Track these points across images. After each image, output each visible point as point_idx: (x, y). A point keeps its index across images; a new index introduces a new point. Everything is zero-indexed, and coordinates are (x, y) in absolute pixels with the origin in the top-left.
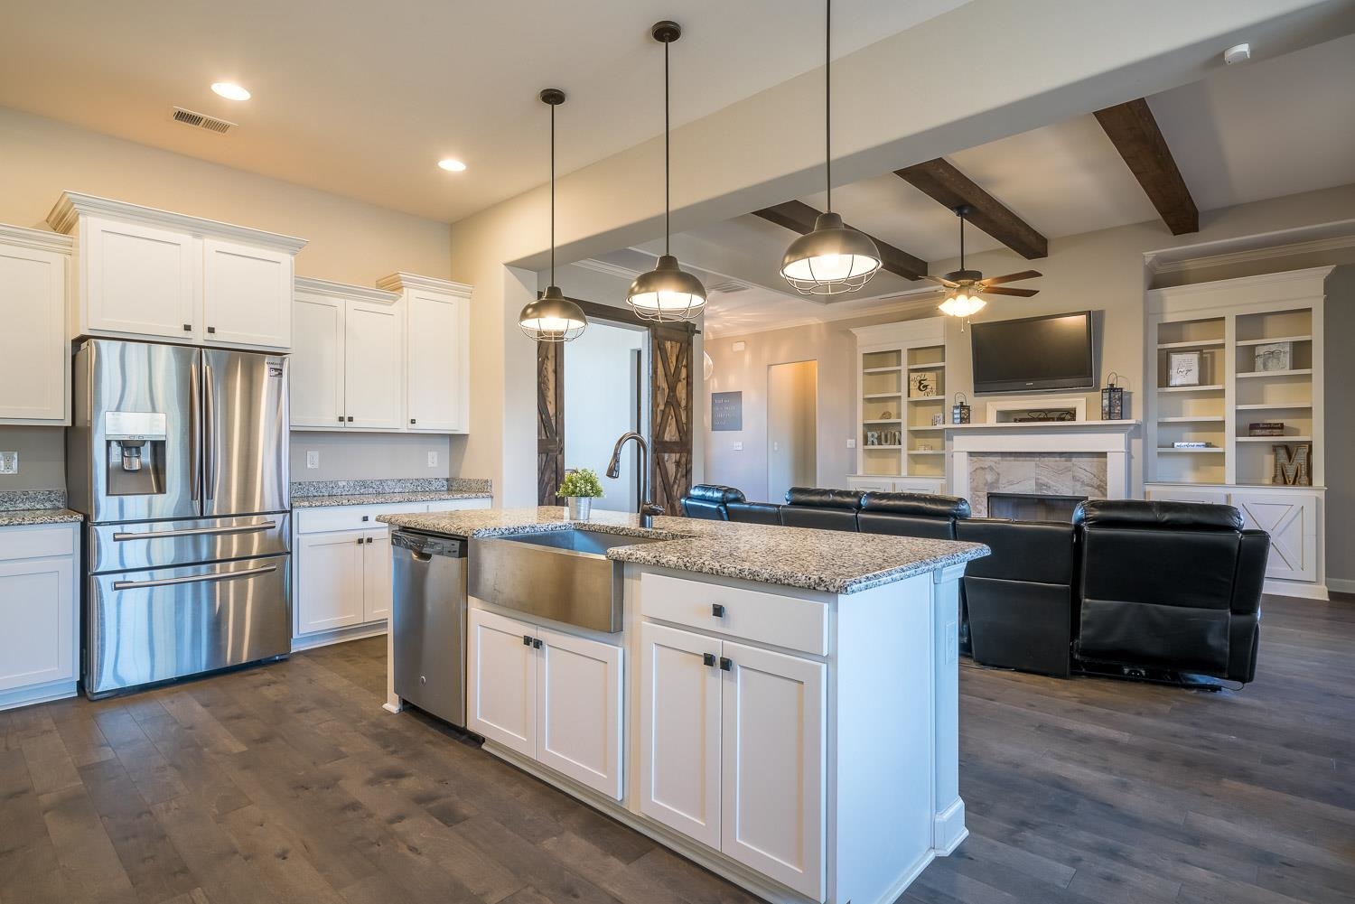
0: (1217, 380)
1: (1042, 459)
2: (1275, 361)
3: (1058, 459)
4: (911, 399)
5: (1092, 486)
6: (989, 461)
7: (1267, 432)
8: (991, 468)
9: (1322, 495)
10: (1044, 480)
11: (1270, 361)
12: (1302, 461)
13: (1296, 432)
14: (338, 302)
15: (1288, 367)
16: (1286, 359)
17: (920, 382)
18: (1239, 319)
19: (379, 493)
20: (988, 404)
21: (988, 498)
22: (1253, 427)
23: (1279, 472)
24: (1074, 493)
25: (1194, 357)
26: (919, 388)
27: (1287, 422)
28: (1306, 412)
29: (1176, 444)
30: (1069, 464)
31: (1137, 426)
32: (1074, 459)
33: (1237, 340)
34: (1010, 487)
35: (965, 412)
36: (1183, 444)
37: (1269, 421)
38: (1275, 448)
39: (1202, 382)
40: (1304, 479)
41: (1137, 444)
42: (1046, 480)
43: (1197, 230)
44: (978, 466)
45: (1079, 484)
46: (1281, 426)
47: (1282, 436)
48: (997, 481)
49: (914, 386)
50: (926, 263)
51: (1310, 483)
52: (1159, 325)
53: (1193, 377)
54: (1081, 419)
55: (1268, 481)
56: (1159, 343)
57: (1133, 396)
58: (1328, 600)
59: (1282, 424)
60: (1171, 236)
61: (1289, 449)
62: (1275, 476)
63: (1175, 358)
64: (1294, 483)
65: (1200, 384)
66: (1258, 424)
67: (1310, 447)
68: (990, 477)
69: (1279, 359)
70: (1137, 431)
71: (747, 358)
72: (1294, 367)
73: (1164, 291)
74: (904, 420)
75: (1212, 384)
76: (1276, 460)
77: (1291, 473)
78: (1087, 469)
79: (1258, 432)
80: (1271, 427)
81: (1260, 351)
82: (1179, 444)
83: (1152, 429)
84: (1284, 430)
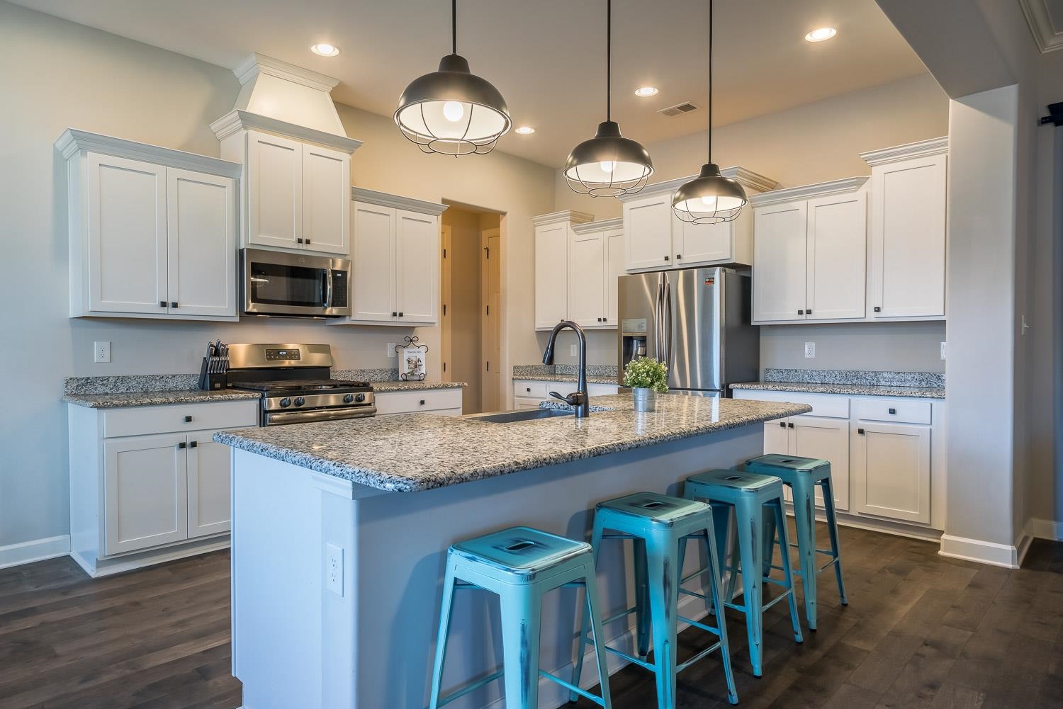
14: (800, 205)
19: (873, 385)
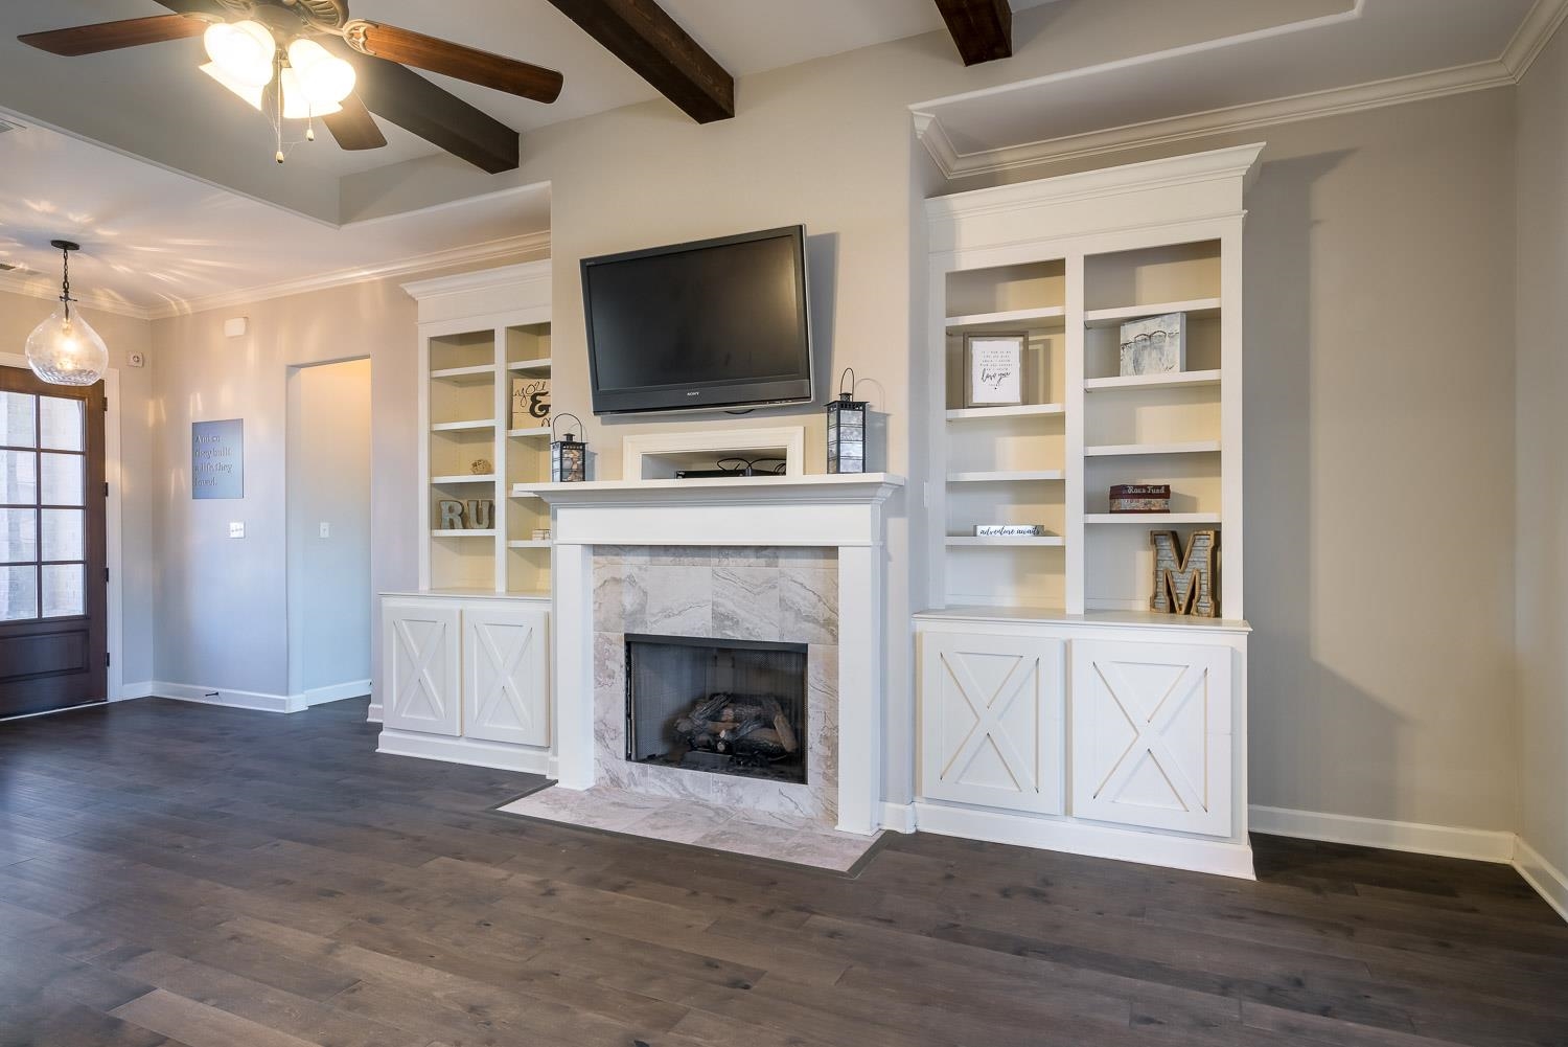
0: (1055, 394)
1: (725, 561)
2: (1154, 354)
3: (752, 560)
4: (515, 433)
5: (815, 621)
6: (629, 565)
7: (1140, 503)
8: (632, 581)
9: (1241, 643)
10: (728, 606)
11: (1146, 352)
12: (1203, 565)
13: (1190, 505)
15: (1177, 367)
16: (1175, 350)
17: (534, 397)
18: (1090, 260)
20: (625, 438)
21: (628, 644)
22: (1118, 492)
23: (1162, 588)
24: (782, 636)
25: (1013, 346)
26: (532, 411)
27: (1178, 485)
28: (1209, 461)
29: (980, 528)
30: (772, 571)
31: (899, 489)
32: (782, 562)
33: (1086, 309)
34: (667, 621)
35: (576, 456)
36: (993, 528)
37: (1144, 482)
38: (1156, 536)
39: (1027, 400)
40: (1206, 601)
41: (898, 527)
42: (733, 608)
43: (1008, 54)
44: (608, 576)
45: (790, 616)
46: (1165, 493)
47: (1168, 511)
48: (642, 608)
49: (522, 406)
50: (517, 134)
51: (1218, 614)
52: (948, 275)
53: (1011, 388)
54: (795, 474)
55: (1142, 605)
56: (948, 316)
57: (891, 422)
58: (1254, 878)
59: (1167, 487)
60: (960, 67)
61: (1177, 540)
62: (1156, 596)
63: (980, 349)
64: (1188, 612)
65: (1025, 402)
66: (1125, 487)
67: (1218, 535)
68: (629, 601)
69: (1161, 349)
70: (900, 500)
71: (252, 352)
72: (1190, 364)
73: (958, 201)
74: (499, 477)
75: (1047, 401)
76: (1157, 562)
77: (1182, 591)
78: (806, 583)
79: (1125, 503)
80: (1146, 493)
81: (1129, 333)
82: (985, 528)
83: (934, 494)
84: (1170, 501)
